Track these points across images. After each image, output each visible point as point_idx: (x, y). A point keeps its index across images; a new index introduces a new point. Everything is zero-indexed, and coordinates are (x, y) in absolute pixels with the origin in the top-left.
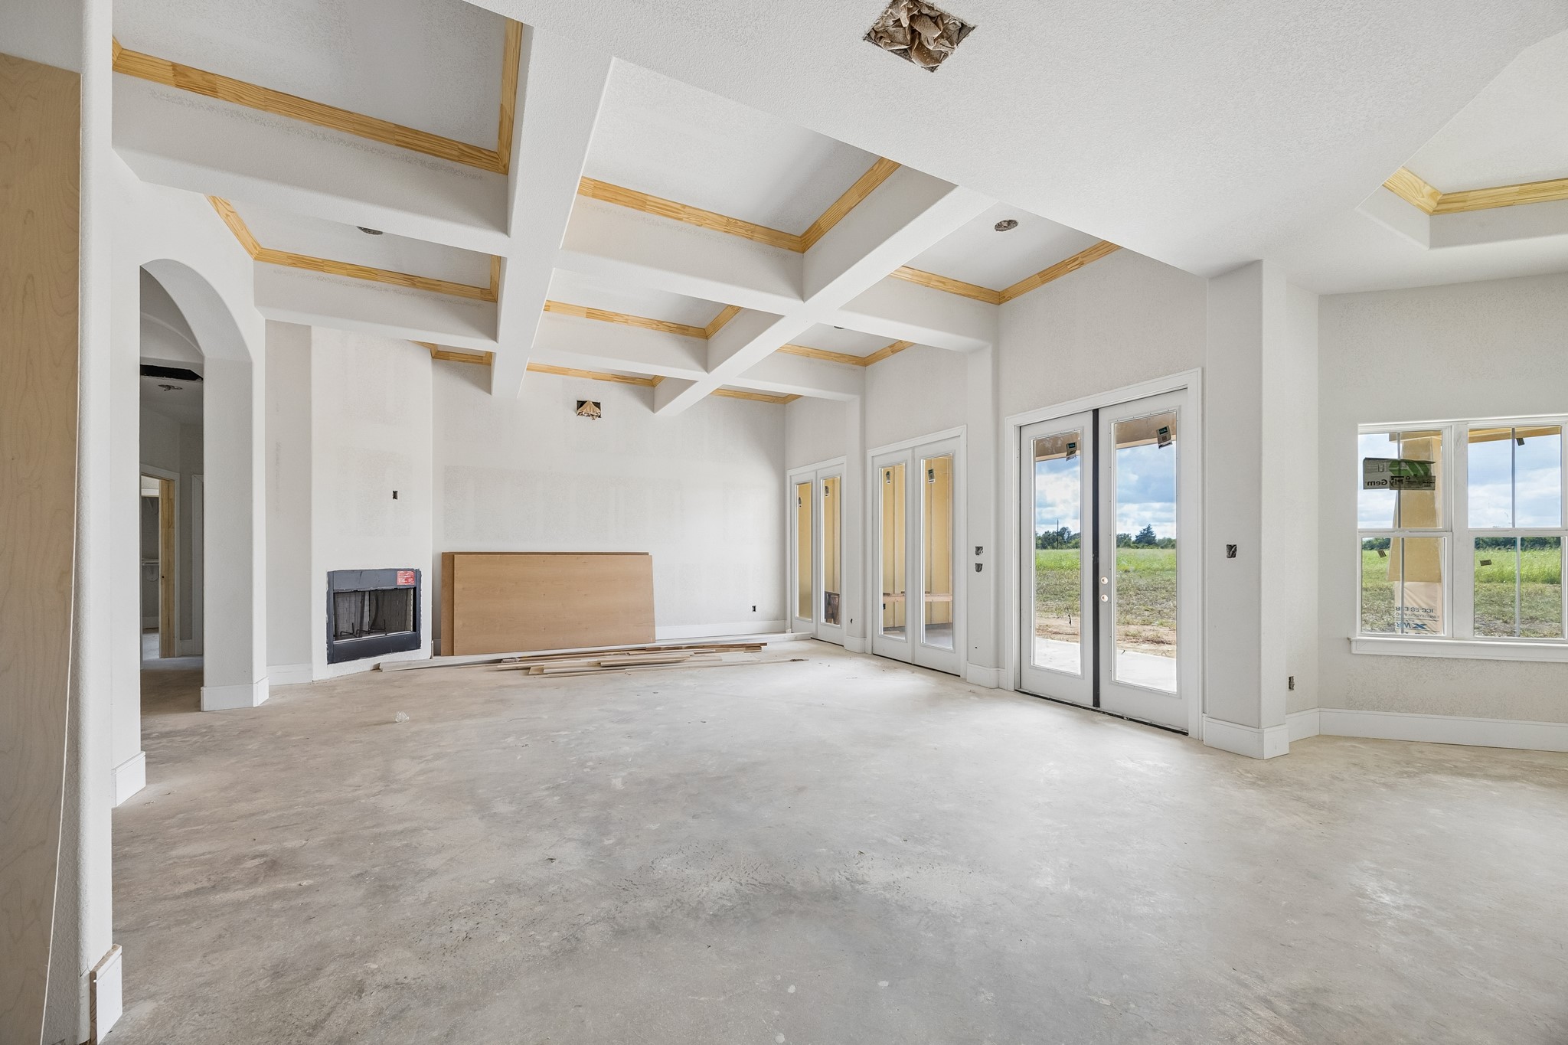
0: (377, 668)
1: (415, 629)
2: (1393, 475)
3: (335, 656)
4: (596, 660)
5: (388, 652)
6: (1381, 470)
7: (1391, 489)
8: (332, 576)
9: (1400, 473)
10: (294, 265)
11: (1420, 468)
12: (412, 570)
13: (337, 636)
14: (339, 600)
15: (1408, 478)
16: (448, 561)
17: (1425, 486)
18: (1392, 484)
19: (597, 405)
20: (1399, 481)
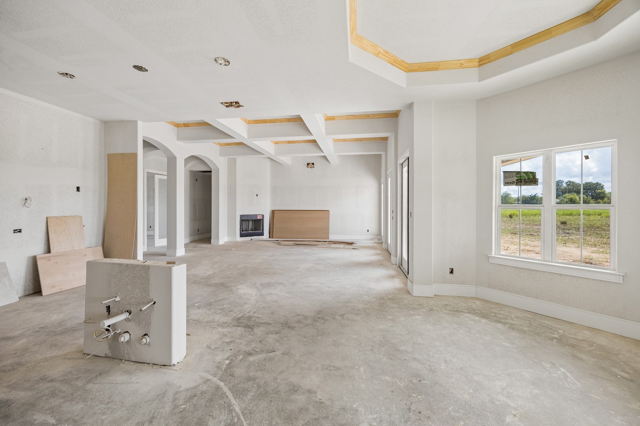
0: (252, 240)
1: (262, 231)
2: (517, 179)
3: (242, 235)
4: (294, 242)
5: (254, 236)
6: (512, 176)
7: (516, 185)
8: (241, 216)
9: (521, 178)
10: (226, 145)
11: (530, 175)
12: (261, 215)
13: (242, 231)
14: (243, 222)
15: (525, 180)
16: (273, 212)
17: (533, 184)
18: (517, 183)
19: (313, 164)
20: (520, 181)
